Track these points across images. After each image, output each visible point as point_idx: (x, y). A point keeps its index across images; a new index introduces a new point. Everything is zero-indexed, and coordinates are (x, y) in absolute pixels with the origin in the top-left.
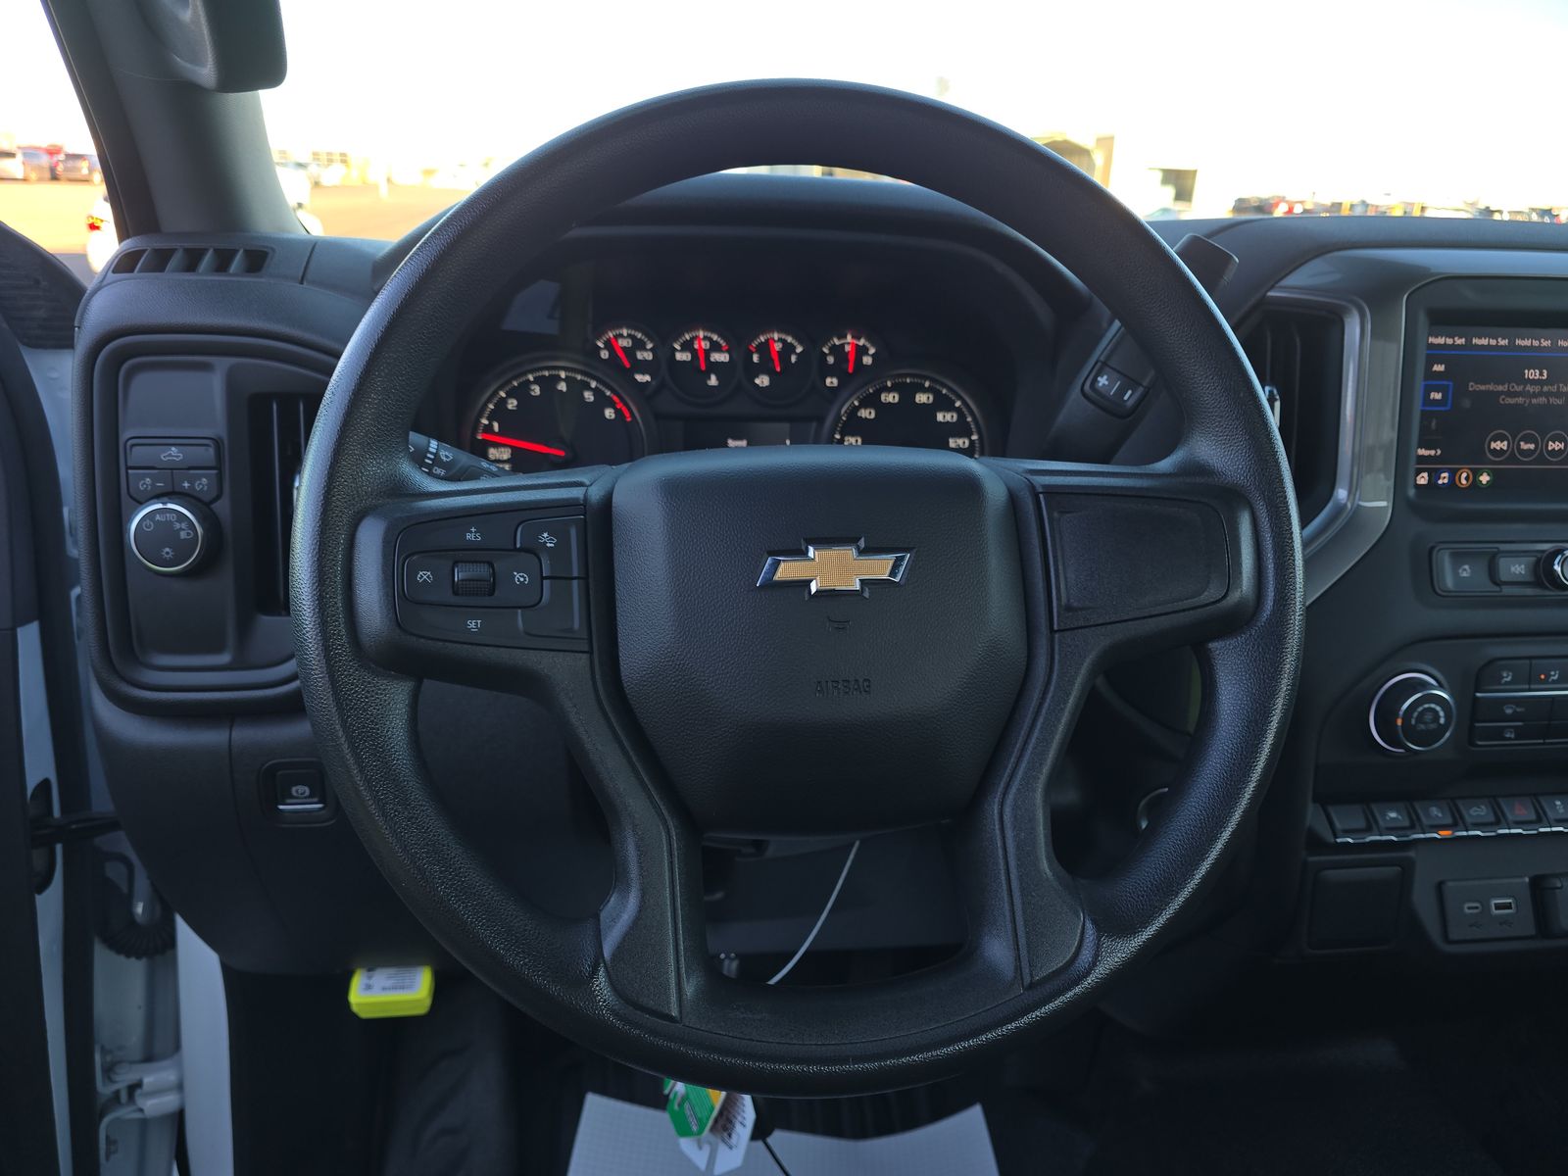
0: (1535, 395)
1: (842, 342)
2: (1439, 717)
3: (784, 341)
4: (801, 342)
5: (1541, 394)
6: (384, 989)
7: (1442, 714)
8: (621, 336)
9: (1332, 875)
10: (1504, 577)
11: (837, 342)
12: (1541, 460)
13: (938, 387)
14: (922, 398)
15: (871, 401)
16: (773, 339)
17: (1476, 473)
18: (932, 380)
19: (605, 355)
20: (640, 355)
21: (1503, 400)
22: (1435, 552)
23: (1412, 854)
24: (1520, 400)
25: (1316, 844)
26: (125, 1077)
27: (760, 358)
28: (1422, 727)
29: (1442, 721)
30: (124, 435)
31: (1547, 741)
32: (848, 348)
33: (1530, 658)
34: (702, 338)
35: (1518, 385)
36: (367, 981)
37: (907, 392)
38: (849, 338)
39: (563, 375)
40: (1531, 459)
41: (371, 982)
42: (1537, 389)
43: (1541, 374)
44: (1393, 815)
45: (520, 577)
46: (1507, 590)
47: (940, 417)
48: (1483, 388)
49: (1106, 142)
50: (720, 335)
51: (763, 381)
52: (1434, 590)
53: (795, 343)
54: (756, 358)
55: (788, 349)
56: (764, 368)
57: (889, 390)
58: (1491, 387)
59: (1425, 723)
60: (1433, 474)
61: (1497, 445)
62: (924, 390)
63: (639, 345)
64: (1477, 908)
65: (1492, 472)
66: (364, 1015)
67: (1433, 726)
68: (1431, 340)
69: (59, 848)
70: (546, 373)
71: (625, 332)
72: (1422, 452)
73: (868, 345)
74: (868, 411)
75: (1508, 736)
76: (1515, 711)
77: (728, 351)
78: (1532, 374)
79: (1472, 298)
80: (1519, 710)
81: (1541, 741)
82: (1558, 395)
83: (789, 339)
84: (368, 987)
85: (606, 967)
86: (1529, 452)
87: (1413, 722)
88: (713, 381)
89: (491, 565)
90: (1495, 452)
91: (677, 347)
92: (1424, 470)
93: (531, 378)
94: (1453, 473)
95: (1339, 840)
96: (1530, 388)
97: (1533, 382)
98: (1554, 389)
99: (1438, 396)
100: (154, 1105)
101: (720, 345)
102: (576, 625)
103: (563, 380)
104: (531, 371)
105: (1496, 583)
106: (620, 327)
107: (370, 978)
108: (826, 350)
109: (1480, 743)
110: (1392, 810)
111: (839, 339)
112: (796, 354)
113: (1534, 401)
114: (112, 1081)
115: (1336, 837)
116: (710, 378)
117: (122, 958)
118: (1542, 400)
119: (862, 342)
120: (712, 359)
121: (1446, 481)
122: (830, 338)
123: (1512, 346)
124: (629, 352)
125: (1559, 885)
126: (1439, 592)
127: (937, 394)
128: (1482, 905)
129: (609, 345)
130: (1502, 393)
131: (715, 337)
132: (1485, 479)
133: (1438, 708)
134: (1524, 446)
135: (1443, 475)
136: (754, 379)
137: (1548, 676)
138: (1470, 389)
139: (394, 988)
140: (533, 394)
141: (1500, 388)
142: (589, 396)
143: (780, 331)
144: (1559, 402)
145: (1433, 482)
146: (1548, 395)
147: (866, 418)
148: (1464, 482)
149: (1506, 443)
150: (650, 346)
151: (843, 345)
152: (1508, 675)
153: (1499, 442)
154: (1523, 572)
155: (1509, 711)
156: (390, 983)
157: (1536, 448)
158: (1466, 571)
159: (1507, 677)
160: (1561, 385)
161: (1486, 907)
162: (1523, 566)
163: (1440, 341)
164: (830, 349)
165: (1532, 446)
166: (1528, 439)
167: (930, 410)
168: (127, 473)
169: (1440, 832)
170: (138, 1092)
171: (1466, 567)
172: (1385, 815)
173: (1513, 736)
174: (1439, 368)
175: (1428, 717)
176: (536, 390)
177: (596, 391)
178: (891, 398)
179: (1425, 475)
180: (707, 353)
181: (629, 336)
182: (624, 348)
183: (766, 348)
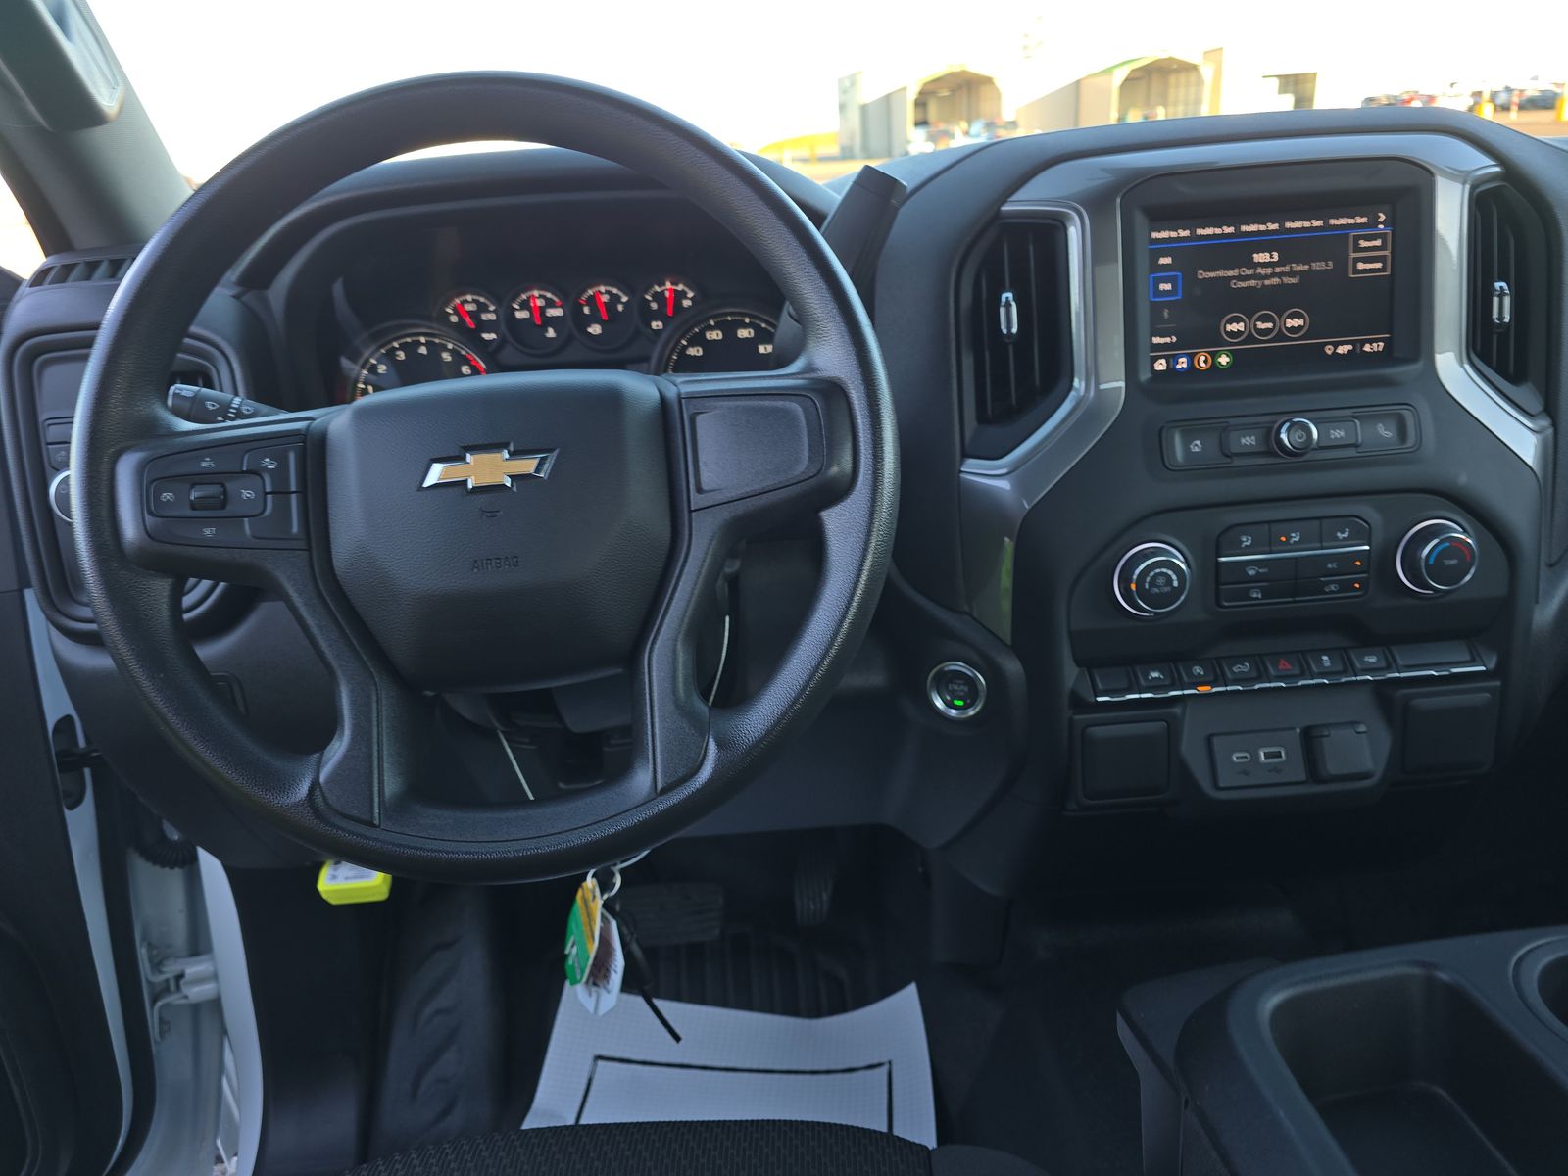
0: (1267, 277)
1: (663, 288)
2: (1172, 581)
3: (608, 292)
4: (626, 294)
5: (1274, 275)
6: (347, 878)
7: (1174, 577)
8: (466, 301)
9: (1098, 732)
10: (1234, 449)
11: (657, 289)
12: (1280, 337)
13: (757, 322)
14: (743, 333)
15: (698, 340)
16: (600, 292)
17: (1214, 355)
18: (750, 316)
19: (454, 319)
20: (485, 317)
21: (1235, 284)
22: (1164, 431)
23: (1177, 710)
24: (1253, 283)
25: (1079, 704)
26: (171, 969)
27: (591, 310)
28: (1156, 590)
29: (1176, 584)
30: (43, 416)
31: (1297, 599)
32: (667, 294)
33: (1269, 523)
34: (538, 296)
35: (1248, 268)
36: (333, 873)
37: (729, 329)
38: (668, 285)
39: (423, 340)
40: (1269, 337)
41: (337, 873)
42: (1269, 271)
43: (1271, 257)
44: (1155, 675)
45: (246, 494)
46: (1237, 462)
47: (762, 349)
48: (1212, 275)
49: (1214, 54)
50: (553, 293)
51: (595, 329)
52: (1166, 467)
53: (620, 294)
54: (586, 310)
55: (615, 299)
56: (593, 319)
57: (712, 328)
58: (1221, 273)
59: (1159, 587)
60: (1171, 360)
61: (1234, 327)
62: (745, 326)
63: (483, 308)
64: (1246, 757)
65: (1233, 354)
66: (334, 901)
67: (1167, 589)
68: (1155, 235)
69: (87, 772)
70: (409, 340)
71: (469, 298)
72: (1157, 340)
73: (686, 289)
74: (695, 349)
75: (1255, 595)
76: (1258, 573)
77: (561, 306)
78: (1261, 257)
79: (1185, 191)
80: (1261, 571)
81: (1290, 599)
82: (1292, 274)
83: (615, 291)
84: (334, 877)
85: (321, 790)
86: (1267, 332)
87: (1147, 586)
88: (551, 333)
89: (223, 485)
90: (1232, 334)
91: (516, 306)
92: (1161, 357)
93: (396, 345)
94: (1191, 357)
95: (1099, 699)
96: (1261, 271)
97: (1264, 265)
98: (1286, 269)
99: (1167, 287)
100: (196, 992)
101: (554, 301)
102: (295, 529)
103: (423, 344)
104: (395, 339)
105: (1227, 456)
106: (465, 294)
107: (335, 870)
108: (649, 297)
109: (1226, 604)
110: (1154, 670)
111: (659, 286)
112: (622, 303)
113: (1267, 282)
114: (161, 972)
115: (1096, 696)
116: (547, 331)
117: (157, 868)
118: (1275, 281)
119: (680, 287)
120: (548, 314)
121: (1185, 365)
122: (651, 286)
123: (1238, 234)
124: (475, 315)
125: (1326, 733)
126: (1171, 467)
127: (756, 328)
128: (1252, 756)
129: (456, 311)
130: (1234, 278)
131: (549, 295)
132: (1224, 360)
133: (1170, 573)
134: (1261, 326)
135: (1181, 360)
136: (586, 329)
137: (1289, 538)
138: (1200, 277)
139: (355, 877)
140: (399, 358)
141: (1230, 273)
142: (446, 356)
143: (605, 285)
144: (1293, 281)
145: (1172, 367)
146: (1280, 275)
147: (695, 356)
148: (1203, 364)
149: (1242, 324)
150: (492, 308)
151: (663, 292)
152: (1247, 540)
153: (1234, 325)
154: (1254, 443)
155: (1252, 573)
156: (351, 874)
157: (1274, 327)
158: (1196, 446)
159: (1247, 541)
160: (1293, 265)
161: (1256, 756)
162: (1253, 438)
163: (1164, 235)
164: (653, 296)
165: (1270, 325)
166: (1265, 319)
167: (752, 344)
168: (48, 449)
169: (1199, 688)
170: (182, 982)
171: (1198, 442)
172: (1149, 675)
173: (1260, 596)
174: (1166, 260)
175: (1161, 581)
176: (401, 355)
177: (453, 352)
178: (715, 335)
179: (1163, 361)
180: (542, 310)
181: (474, 301)
182: (469, 312)
183: (593, 301)
